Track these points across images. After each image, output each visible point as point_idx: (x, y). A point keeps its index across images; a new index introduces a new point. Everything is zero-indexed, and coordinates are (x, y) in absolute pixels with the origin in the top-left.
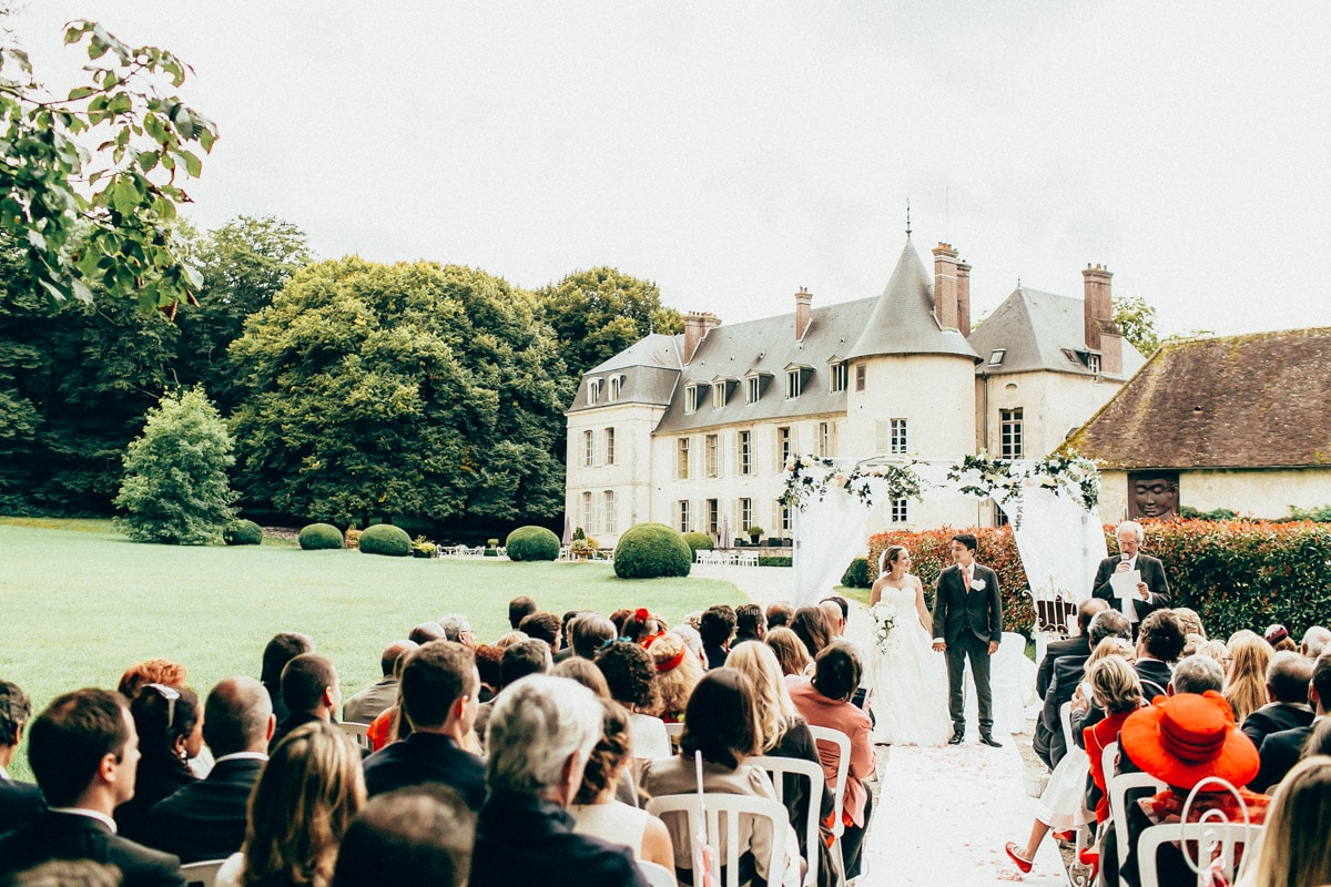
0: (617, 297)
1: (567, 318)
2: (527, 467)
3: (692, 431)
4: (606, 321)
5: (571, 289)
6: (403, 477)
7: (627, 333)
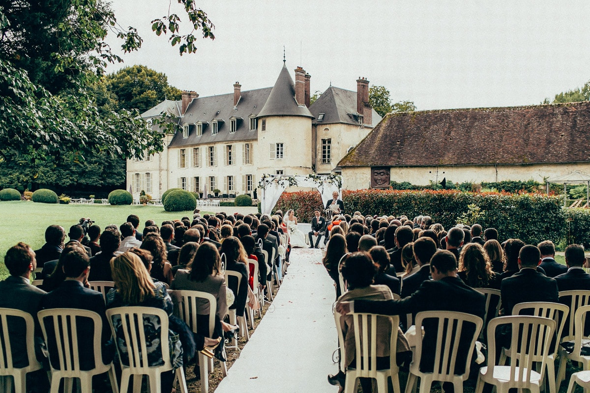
0: (147, 81)
1: (123, 90)
2: (107, 161)
3: (187, 146)
4: (141, 92)
5: (124, 76)
6: (46, 166)
7: (152, 98)
